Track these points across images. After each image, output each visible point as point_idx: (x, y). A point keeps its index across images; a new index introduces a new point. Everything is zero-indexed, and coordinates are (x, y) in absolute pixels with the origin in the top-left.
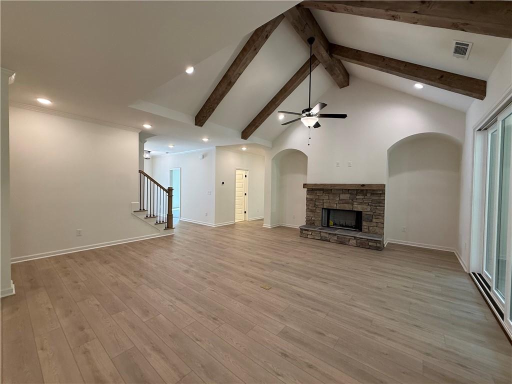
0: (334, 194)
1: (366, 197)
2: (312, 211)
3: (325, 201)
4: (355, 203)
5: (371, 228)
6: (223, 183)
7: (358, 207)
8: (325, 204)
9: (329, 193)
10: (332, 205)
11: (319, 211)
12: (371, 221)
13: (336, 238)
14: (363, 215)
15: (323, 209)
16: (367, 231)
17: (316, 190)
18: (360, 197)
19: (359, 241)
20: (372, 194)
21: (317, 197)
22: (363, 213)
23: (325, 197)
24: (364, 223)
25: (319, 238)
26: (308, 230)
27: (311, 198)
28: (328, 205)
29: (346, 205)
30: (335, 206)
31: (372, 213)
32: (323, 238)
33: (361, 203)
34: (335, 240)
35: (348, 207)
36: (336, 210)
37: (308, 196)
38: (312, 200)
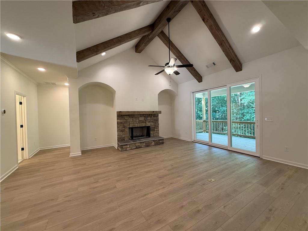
0: (136, 117)
1: (151, 118)
2: (122, 131)
3: (130, 123)
4: (147, 122)
5: (154, 134)
6: (5, 112)
7: (148, 124)
8: (131, 125)
9: (132, 117)
10: (135, 125)
11: (127, 130)
12: (154, 130)
13: (145, 144)
14: (151, 128)
15: (129, 128)
16: (153, 136)
17: (124, 115)
18: (149, 118)
19: (155, 142)
20: (154, 116)
21: (125, 121)
22: (151, 126)
23: (131, 120)
24: (151, 132)
25: (135, 148)
26: (127, 145)
27: (121, 121)
28: (132, 125)
29: (143, 124)
30: (136, 125)
31: (154, 126)
32: (137, 147)
33: (149, 122)
34: (145, 146)
35: (143, 125)
36: (138, 127)
37: (118, 121)
38: (121, 123)
